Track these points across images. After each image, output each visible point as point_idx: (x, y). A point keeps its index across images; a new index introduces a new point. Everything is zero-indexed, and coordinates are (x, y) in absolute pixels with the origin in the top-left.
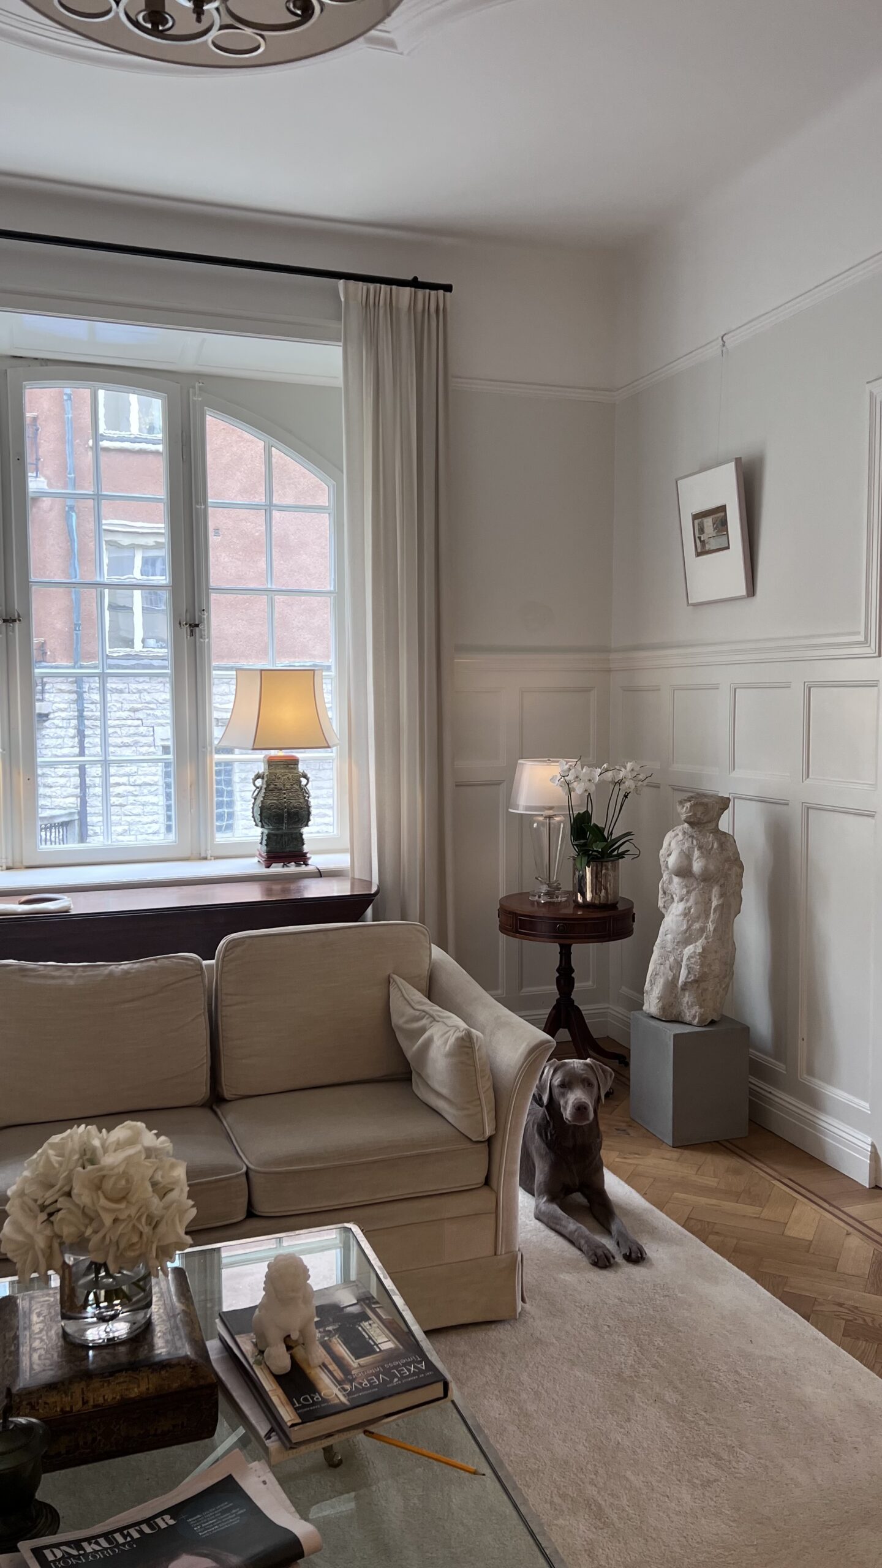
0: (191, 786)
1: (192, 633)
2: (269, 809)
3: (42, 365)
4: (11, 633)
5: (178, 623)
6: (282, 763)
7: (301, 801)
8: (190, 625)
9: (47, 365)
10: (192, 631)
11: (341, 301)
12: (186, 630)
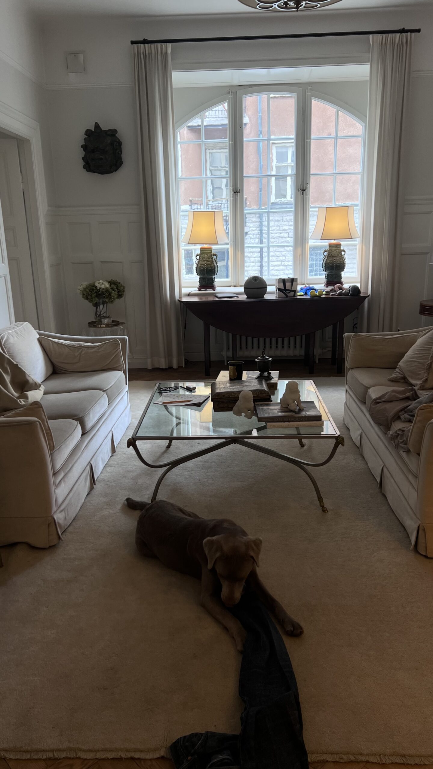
0: (300, 256)
1: (303, 194)
2: (328, 264)
3: (249, 88)
4: (236, 197)
5: (297, 190)
6: (335, 246)
7: (341, 261)
8: (302, 190)
9: (251, 87)
10: (303, 193)
11: (370, 44)
12: (300, 192)
